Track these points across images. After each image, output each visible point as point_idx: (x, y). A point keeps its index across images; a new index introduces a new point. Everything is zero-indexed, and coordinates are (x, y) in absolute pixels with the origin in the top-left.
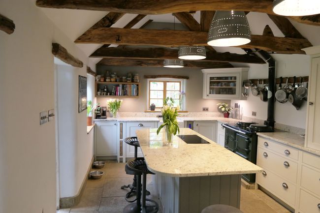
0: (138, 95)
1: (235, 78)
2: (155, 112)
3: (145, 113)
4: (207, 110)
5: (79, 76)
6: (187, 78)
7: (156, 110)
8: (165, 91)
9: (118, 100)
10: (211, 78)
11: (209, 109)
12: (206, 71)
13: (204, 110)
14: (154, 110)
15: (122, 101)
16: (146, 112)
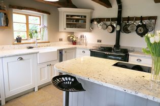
0: (7, 25)
1: (85, 17)
2: (23, 44)
4: (62, 40)
6: (49, 13)
7: (22, 42)
8: (27, 24)
10: (67, 16)
13: (60, 40)
14: (20, 42)
16: (14, 44)
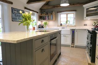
3: (57, 27)
4: (86, 25)
5: (12, 8)
6: (75, 11)
7: (62, 26)
8: (67, 18)
9: (46, 22)
10: (87, 9)
11: (87, 25)
12: (84, 6)
13: (84, 25)
15: (48, 22)
